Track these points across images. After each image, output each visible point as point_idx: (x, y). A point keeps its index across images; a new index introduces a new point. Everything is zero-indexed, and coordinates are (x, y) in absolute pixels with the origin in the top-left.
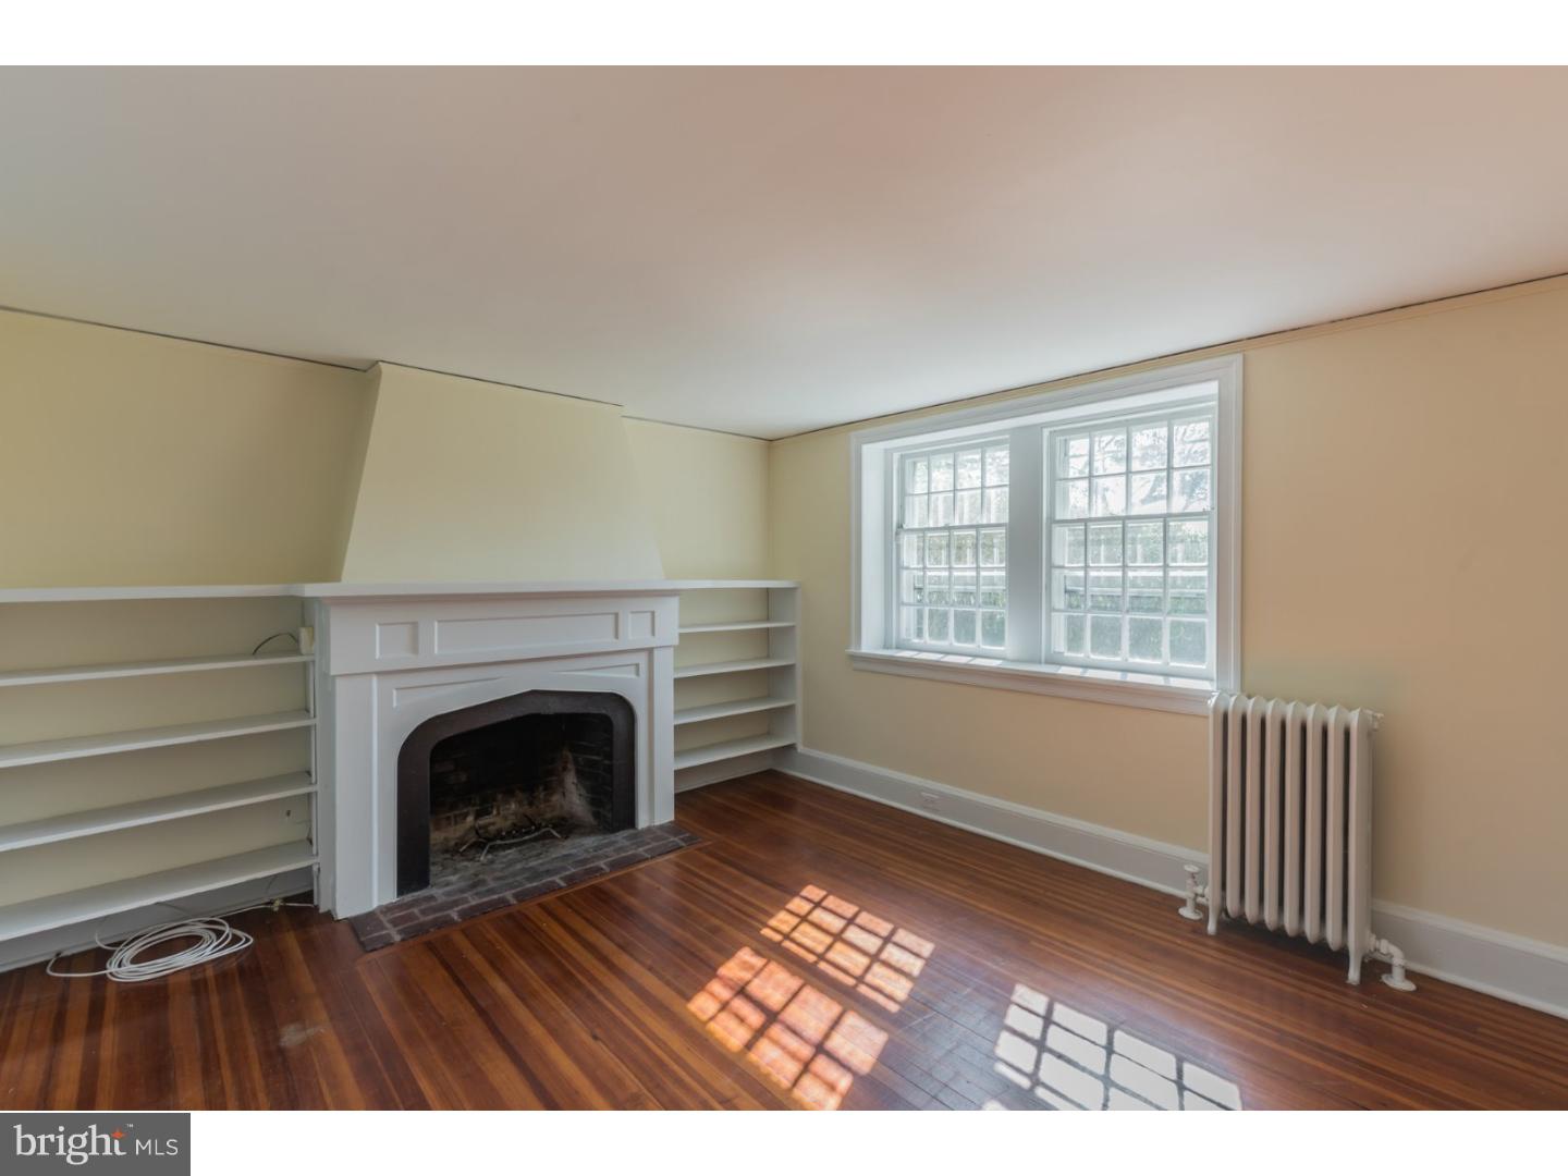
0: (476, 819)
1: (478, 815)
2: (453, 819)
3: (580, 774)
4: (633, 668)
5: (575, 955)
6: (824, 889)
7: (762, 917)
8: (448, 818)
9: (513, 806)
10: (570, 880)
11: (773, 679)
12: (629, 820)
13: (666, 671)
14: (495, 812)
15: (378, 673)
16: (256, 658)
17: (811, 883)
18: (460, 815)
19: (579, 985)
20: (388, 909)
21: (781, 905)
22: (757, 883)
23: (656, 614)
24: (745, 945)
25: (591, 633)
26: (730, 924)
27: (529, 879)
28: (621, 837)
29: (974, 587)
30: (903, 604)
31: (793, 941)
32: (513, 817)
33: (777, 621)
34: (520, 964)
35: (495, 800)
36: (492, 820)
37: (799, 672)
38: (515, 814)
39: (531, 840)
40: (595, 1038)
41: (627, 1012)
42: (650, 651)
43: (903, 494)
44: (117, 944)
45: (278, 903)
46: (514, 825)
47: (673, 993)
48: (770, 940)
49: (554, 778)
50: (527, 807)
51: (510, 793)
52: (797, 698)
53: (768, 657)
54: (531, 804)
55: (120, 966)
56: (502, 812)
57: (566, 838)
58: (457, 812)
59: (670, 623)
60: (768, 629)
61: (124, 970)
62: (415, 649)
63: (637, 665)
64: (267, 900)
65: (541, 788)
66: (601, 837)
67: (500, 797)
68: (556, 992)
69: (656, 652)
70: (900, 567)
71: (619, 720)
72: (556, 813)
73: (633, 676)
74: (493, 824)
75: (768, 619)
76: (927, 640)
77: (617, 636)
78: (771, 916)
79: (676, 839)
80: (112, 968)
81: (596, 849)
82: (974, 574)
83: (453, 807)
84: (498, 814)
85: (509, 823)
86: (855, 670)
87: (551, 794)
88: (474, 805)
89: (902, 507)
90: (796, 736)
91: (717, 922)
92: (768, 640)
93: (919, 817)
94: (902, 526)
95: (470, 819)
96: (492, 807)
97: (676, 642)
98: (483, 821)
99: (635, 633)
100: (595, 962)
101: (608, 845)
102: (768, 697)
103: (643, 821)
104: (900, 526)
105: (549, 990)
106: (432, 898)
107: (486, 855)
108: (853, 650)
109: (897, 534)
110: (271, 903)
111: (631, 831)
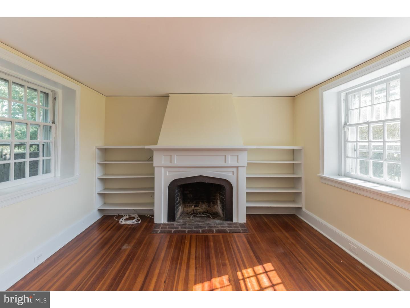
0: (195, 207)
1: (195, 206)
2: (189, 206)
3: (220, 201)
4: (232, 172)
5: (184, 254)
6: (274, 267)
7: (242, 267)
8: (188, 205)
9: (204, 206)
10: (203, 231)
11: (295, 181)
12: (231, 219)
13: (243, 174)
14: (199, 206)
15: (164, 167)
16: (149, 161)
17: (271, 263)
18: (191, 205)
19: (177, 264)
20: (164, 224)
21: (252, 266)
22: (252, 254)
23: (239, 156)
24: (228, 275)
25: (217, 161)
26: (230, 265)
27: (195, 228)
28: (226, 223)
29: (382, 151)
30: (348, 157)
31: (245, 282)
32: (204, 209)
33: (297, 161)
34: (172, 250)
35: (199, 203)
36: (198, 208)
37: (303, 180)
38: (204, 208)
39: (204, 217)
40: (165, 282)
41: (179, 278)
42: (237, 167)
43: (347, 109)
44: (125, 215)
45: (148, 216)
46: (204, 211)
47: (194, 280)
48: (237, 277)
49: (216, 201)
50: (208, 207)
51: (203, 202)
52: (302, 189)
53: (294, 173)
54: (209, 207)
55: (122, 220)
56: (201, 207)
57: (213, 219)
58: (190, 204)
59: (244, 159)
60: (294, 163)
61: (122, 221)
62: (171, 162)
63: (233, 172)
64: (147, 214)
65: (212, 203)
66: (222, 221)
67: (200, 203)
68: (170, 263)
69: (239, 168)
70: (346, 141)
71: (227, 188)
72: (216, 211)
73: (232, 175)
74: (199, 210)
75: (294, 160)
76: (359, 174)
77: (225, 162)
78: (246, 268)
79: (241, 229)
80: (121, 220)
81: (218, 224)
82: (382, 144)
83: (189, 203)
84: (200, 207)
85: (203, 210)
86: (323, 183)
87: (215, 205)
88: (194, 204)
89: (347, 115)
90: (302, 204)
91: (227, 262)
92: (294, 167)
93: (347, 253)
94: (346, 124)
95: (193, 207)
96: (199, 205)
97: (246, 165)
98: (196, 208)
99: (231, 161)
100: (186, 259)
101: (220, 224)
102: (293, 188)
103: (235, 220)
104: (345, 124)
105: (170, 261)
106: (173, 224)
107: (192, 217)
108: (321, 175)
109: (344, 127)
110: (147, 215)
111: (231, 222)
